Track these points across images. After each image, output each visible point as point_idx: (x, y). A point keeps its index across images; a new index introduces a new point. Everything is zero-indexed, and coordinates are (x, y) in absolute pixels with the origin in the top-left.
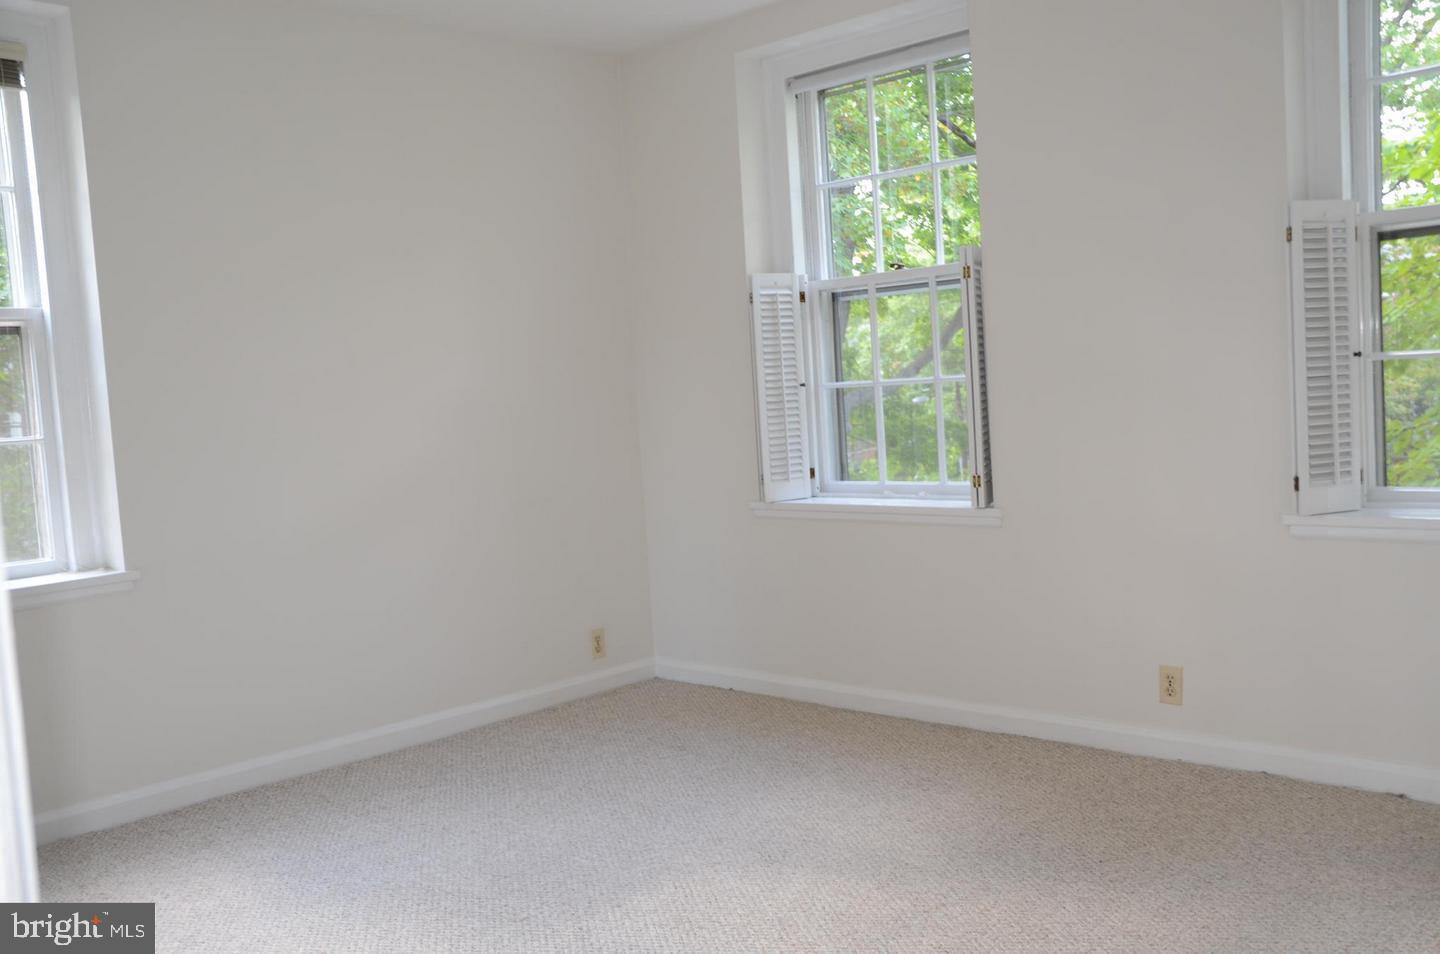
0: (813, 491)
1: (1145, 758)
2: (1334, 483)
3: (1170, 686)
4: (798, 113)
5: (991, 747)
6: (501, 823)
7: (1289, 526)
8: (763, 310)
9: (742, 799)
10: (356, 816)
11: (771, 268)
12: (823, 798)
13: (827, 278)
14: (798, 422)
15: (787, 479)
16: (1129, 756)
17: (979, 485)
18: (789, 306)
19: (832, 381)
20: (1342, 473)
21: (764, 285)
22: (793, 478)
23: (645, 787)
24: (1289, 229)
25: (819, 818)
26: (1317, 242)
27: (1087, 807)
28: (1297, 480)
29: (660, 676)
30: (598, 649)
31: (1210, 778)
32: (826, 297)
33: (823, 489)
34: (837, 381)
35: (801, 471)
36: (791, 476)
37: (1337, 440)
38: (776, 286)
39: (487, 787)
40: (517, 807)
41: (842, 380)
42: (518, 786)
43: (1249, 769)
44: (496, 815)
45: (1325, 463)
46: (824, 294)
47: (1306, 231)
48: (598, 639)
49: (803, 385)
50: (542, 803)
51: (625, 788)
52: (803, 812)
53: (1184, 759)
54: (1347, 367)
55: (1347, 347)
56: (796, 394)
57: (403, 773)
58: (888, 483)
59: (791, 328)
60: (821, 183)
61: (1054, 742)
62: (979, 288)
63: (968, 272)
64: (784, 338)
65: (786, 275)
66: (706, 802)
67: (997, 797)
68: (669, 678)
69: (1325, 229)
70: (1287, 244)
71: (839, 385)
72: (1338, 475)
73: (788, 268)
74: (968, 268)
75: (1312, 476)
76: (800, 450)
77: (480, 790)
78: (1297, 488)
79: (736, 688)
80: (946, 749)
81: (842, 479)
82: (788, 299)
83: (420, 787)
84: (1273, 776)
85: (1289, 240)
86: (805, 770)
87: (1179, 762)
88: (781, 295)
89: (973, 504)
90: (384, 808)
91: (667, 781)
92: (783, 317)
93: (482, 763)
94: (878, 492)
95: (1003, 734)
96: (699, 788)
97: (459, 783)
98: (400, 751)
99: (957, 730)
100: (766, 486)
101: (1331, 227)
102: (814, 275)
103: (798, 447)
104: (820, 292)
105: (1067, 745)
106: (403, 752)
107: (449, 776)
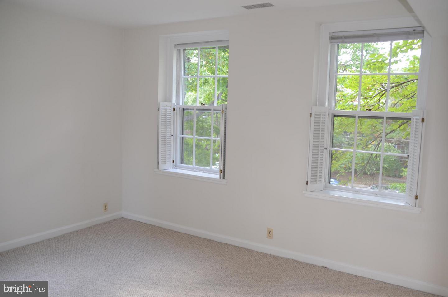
0: (173, 167)
1: (261, 253)
2: (317, 183)
3: (270, 234)
4: (177, 54)
5: (220, 247)
6: (75, 269)
7: (304, 194)
8: (162, 113)
9: (147, 262)
10: (28, 266)
11: (165, 101)
12: (171, 263)
13: (182, 105)
14: (170, 147)
15: (166, 163)
16: (257, 252)
17: (221, 173)
18: (170, 112)
19: (181, 135)
20: (319, 181)
21: (163, 106)
22: (168, 163)
23: (119, 257)
24: (311, 114)
25: (170, 270)
26: (318, 117)
27: (245, 268)
28: (307, 182)
29: (124, 217)
30: (105, 209)
31: (278, 259)
32: (181, 110)
33: (176, 167)
34: (182, 135)
35: (170, 161)
36: (167, 162)
37: (318, 172)
38: (167, 106)
39: (70, 255)
40: (80, 263)
41: (184, 135)
42: (80, 256)
43: (289, 258)
44: (73, 266)
45: (315, 177)
46: (180, 109)
47: (315, 115)
48: (105, 206)
49: (172, 136)
50: (87, 262)
51: (112, 257)
52: (165, 267)
53: (272, 254)
54: (323, 152)
55: (323, 147)
56: (170, 138)
57: (43, 250)
58: (195, 166)
59: (170, 119)
60: (182, 76)
61: (237, 246)
62: (225, 116)
63: (223, 112)
64: (168, 122)
65: (170, 103)
66: (137, 263)
67: (221, 264)
68: (126, 218)
69: (320, 115)
70: (310, 118)
71: (183, 136)
72: (318, 181)
73: (170, 101)
74: (223, 110)
75: (311, 181)
76: (170, 155)
77: (68, 257)
78: (307, 184)
79: (147, 222)
80: (207, 247)
81: (182, 164)
82: (170, 110)
83: (49, 255)
84: (295, 260)
85: (311, 117)
86: (166, 253)
87: (271, 255)
88: (168, 109)
89: (219, 178)
90: (37, 263)
91: (125, 255)
92: (168, 115)
93: (68, 246)
94: (192, 169)
95: (223, 243)
96: (135, 258)
97: (61, 254)
98: (42, 241)
99: (210, 241)
100: (159, 165)
101: (322, 114)
102: (178, 104)
103: (170, 154)
104: (179, 108)
105: (241, 248)
106: (43, 241)
107: (58, 251)
